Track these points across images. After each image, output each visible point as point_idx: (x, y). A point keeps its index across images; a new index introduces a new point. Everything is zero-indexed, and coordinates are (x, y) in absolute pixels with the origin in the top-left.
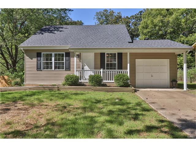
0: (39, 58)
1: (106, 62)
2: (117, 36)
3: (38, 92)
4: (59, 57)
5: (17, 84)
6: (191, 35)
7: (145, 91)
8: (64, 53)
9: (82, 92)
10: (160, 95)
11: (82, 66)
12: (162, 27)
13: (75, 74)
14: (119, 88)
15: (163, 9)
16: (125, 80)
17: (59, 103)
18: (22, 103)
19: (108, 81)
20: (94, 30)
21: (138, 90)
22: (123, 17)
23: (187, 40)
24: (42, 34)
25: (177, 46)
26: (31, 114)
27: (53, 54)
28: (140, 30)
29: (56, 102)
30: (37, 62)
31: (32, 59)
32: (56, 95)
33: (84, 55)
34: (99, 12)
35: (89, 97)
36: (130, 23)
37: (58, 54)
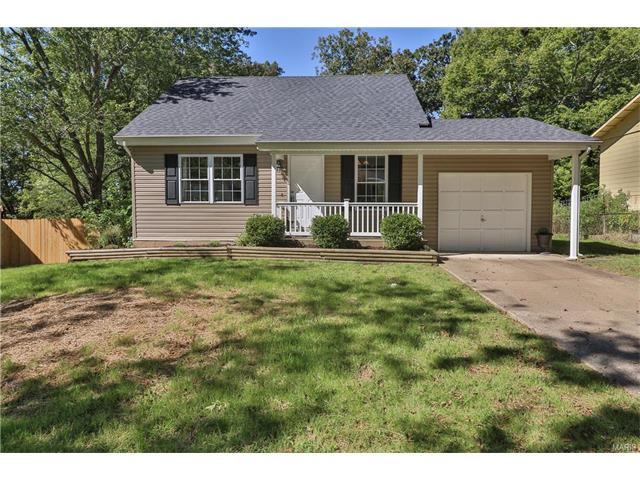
0: (171, 171)
1: (356, 182)
2: (385, 108)
3: (176, 263)
4: (227, 166)
5: (113, 241)
6: (588, 104)
7: (464, 260)
8: (241, 156)
9: (296, 263)
10: (508, 271)
11: (291, 192)
12: (507, 81)
13: (273, 213)
14: (394, 251)
15: (512, 29)
16: (412, 232)
17: (239, 291)
18: (141, 292)
19: (363, 234)
20: (320, 91)
21: (447, 259)
22: (394, 51)
23: (577, 118)
24: (175, 101)
25: (555, 136)
26: (173, 321)
27: (211, 158)
28: (444, 91)
29: (233, 289)
30: (167, 181)
31: (151, 172)
32: (228, 270)
33: (295, 161)
34: (326, 36)
35: (317, 275)
36: (414, 70)
37: (224, 158)
